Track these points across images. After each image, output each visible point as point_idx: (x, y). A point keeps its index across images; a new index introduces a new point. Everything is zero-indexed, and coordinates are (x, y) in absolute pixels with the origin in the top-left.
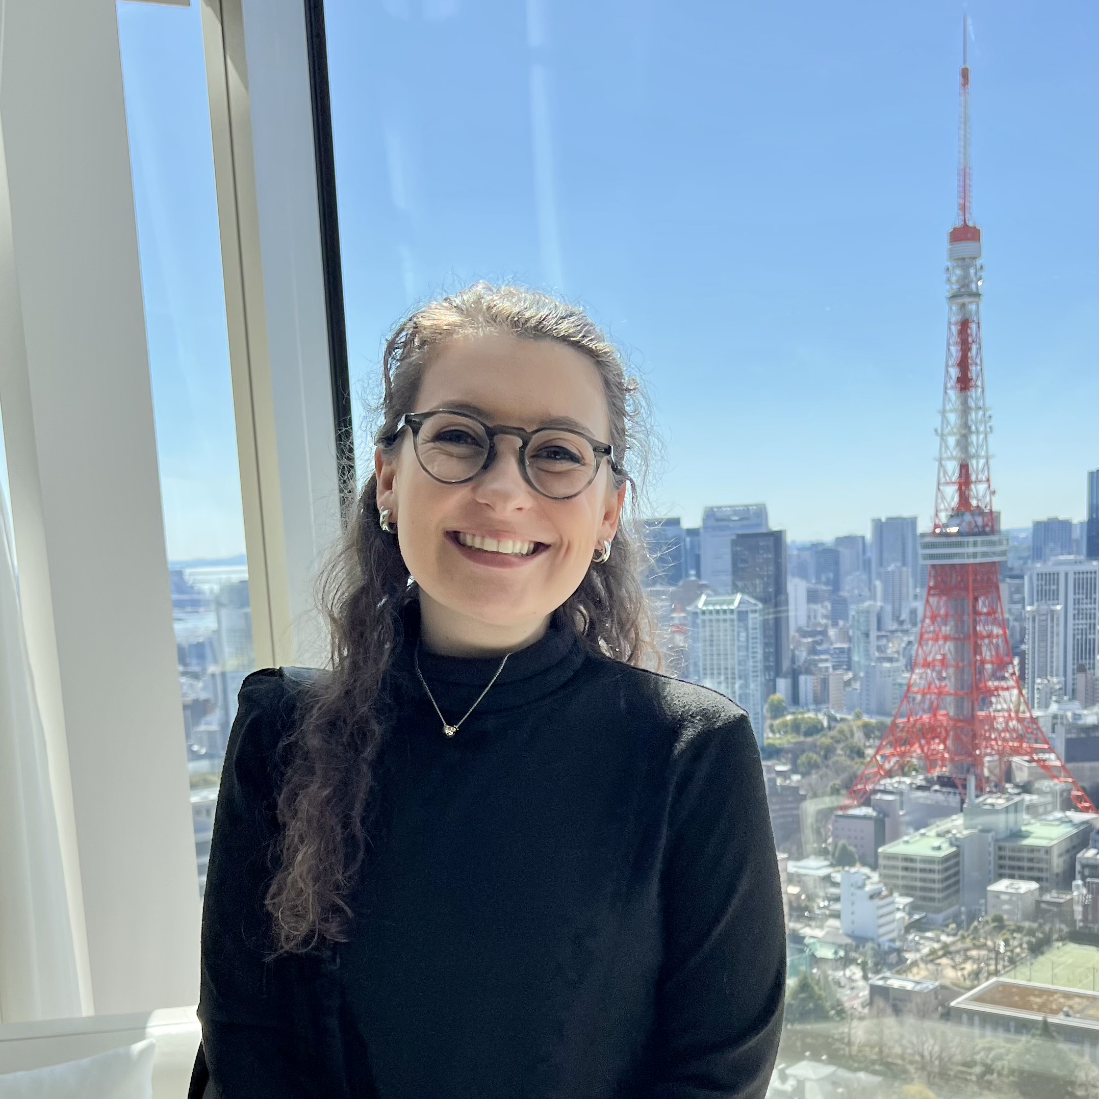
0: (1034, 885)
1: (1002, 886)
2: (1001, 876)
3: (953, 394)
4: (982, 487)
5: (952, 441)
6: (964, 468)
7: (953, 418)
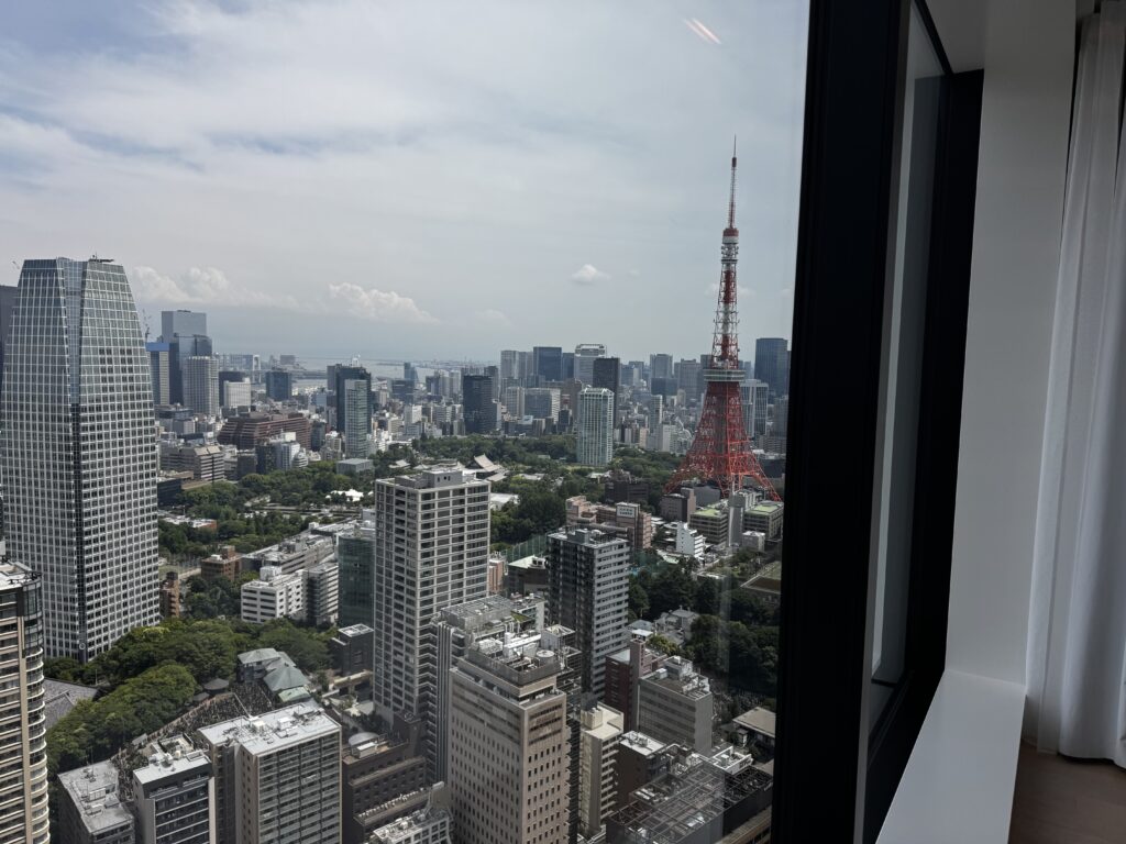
0: (763, 534)
1: (748, 533)
2: (746, 529)
3: (722, 304)
4: (733, 348)
5: (720, 325)
6: (726, 338)
7: (721, 315)
